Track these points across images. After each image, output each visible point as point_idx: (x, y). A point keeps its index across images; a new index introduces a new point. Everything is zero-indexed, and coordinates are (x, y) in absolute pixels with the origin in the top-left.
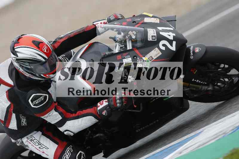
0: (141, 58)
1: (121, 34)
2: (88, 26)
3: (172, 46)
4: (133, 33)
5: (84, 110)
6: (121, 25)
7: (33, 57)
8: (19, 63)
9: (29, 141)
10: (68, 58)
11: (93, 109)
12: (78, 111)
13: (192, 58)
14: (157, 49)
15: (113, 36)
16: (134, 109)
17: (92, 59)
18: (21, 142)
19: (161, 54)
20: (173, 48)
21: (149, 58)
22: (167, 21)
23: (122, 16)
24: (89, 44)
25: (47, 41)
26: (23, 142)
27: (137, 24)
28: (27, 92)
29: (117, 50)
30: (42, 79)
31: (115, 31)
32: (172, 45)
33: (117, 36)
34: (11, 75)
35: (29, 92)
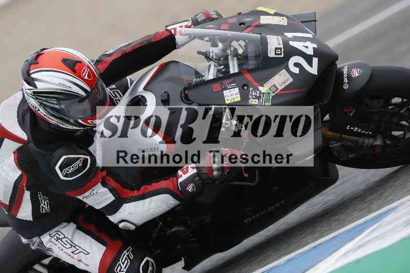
0: (256, 89)
1: (218, 46)
2: (157, 32)
3: (312, 67)
4: (240, 45)
5: (153, 184)
6: (219, 29)
7: (64, 88)
8: (40, 99)
9: (53, 240)
10: (121, 92)
11: (170, 181)
12: (142, 186)
13: (346, 87)
14: (284, 71)
15: (204, 51)
16: (245, 179)
17: (166, 92)
18: (38, 243)
19: (291, 80)
20: (314, 70)
21: (270, 89)
22: (302, 22)
23: (218, 14)
24: (160, 64)
25: (88, 60)
26: (42, 243)
27: (248, 27)
28: (53, 152)
29: (211, 76)
30: (79, 128)
31: (207, 41)
32: (311, 64)
33: (211, 50)
34: (22, 123)
35: (55, 153)
